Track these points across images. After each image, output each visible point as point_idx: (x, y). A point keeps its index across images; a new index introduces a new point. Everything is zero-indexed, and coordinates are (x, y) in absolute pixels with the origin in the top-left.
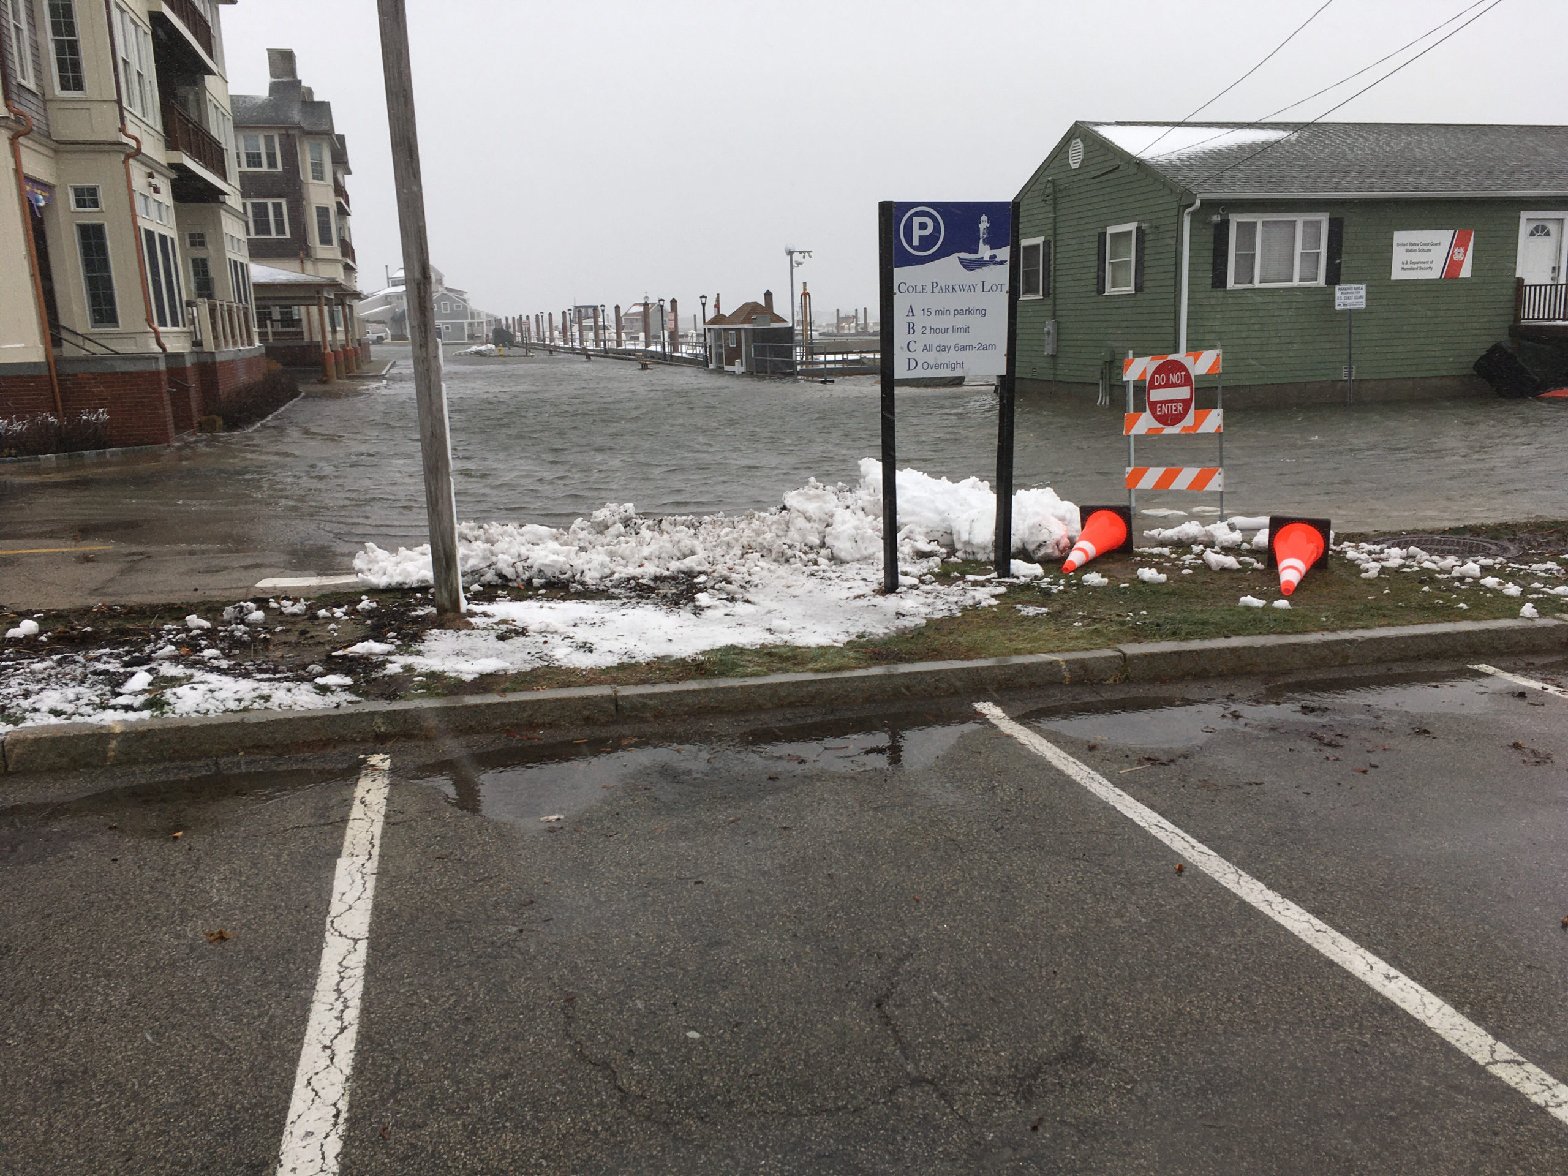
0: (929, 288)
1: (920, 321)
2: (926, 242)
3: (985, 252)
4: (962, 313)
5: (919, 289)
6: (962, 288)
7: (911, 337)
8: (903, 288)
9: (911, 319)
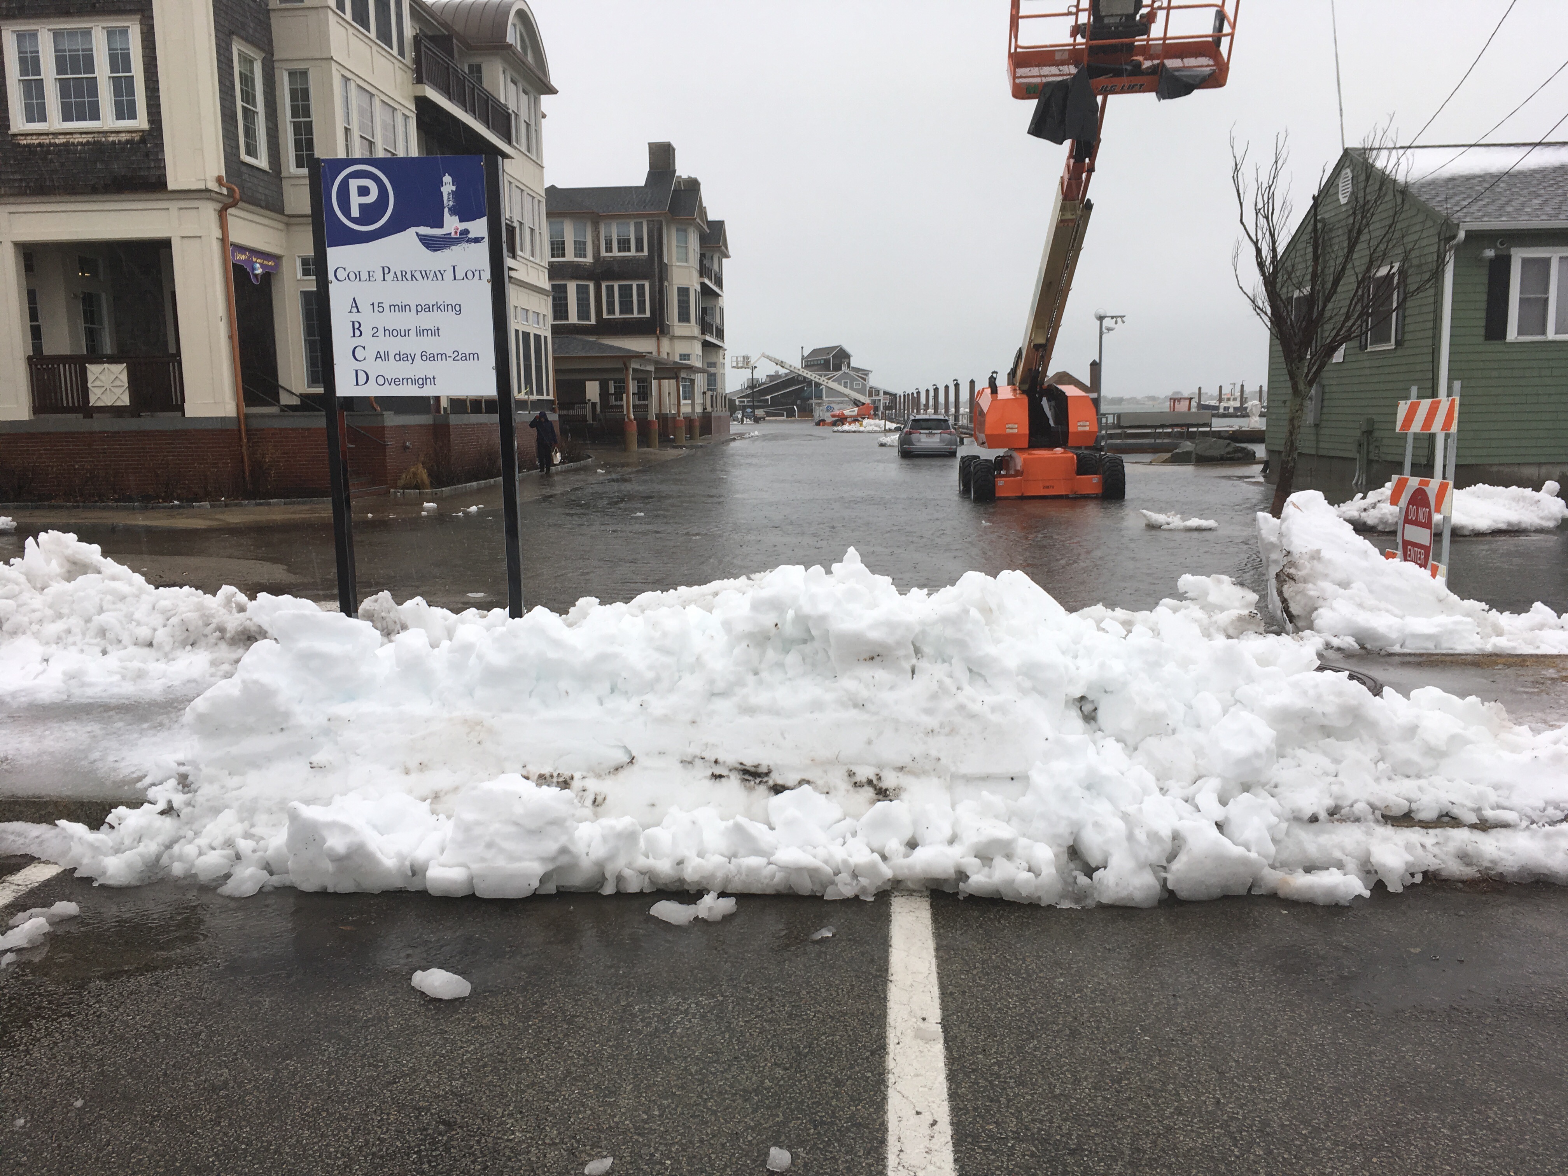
0: (379, 275)
1: (368, 319)
2: (369, 213)
3: (452, 224)
4: (428, 309)
5: (364, 276)
6: (425, 275)
7: (357, 341)
8: (341, 274)
9: (355, 317)
